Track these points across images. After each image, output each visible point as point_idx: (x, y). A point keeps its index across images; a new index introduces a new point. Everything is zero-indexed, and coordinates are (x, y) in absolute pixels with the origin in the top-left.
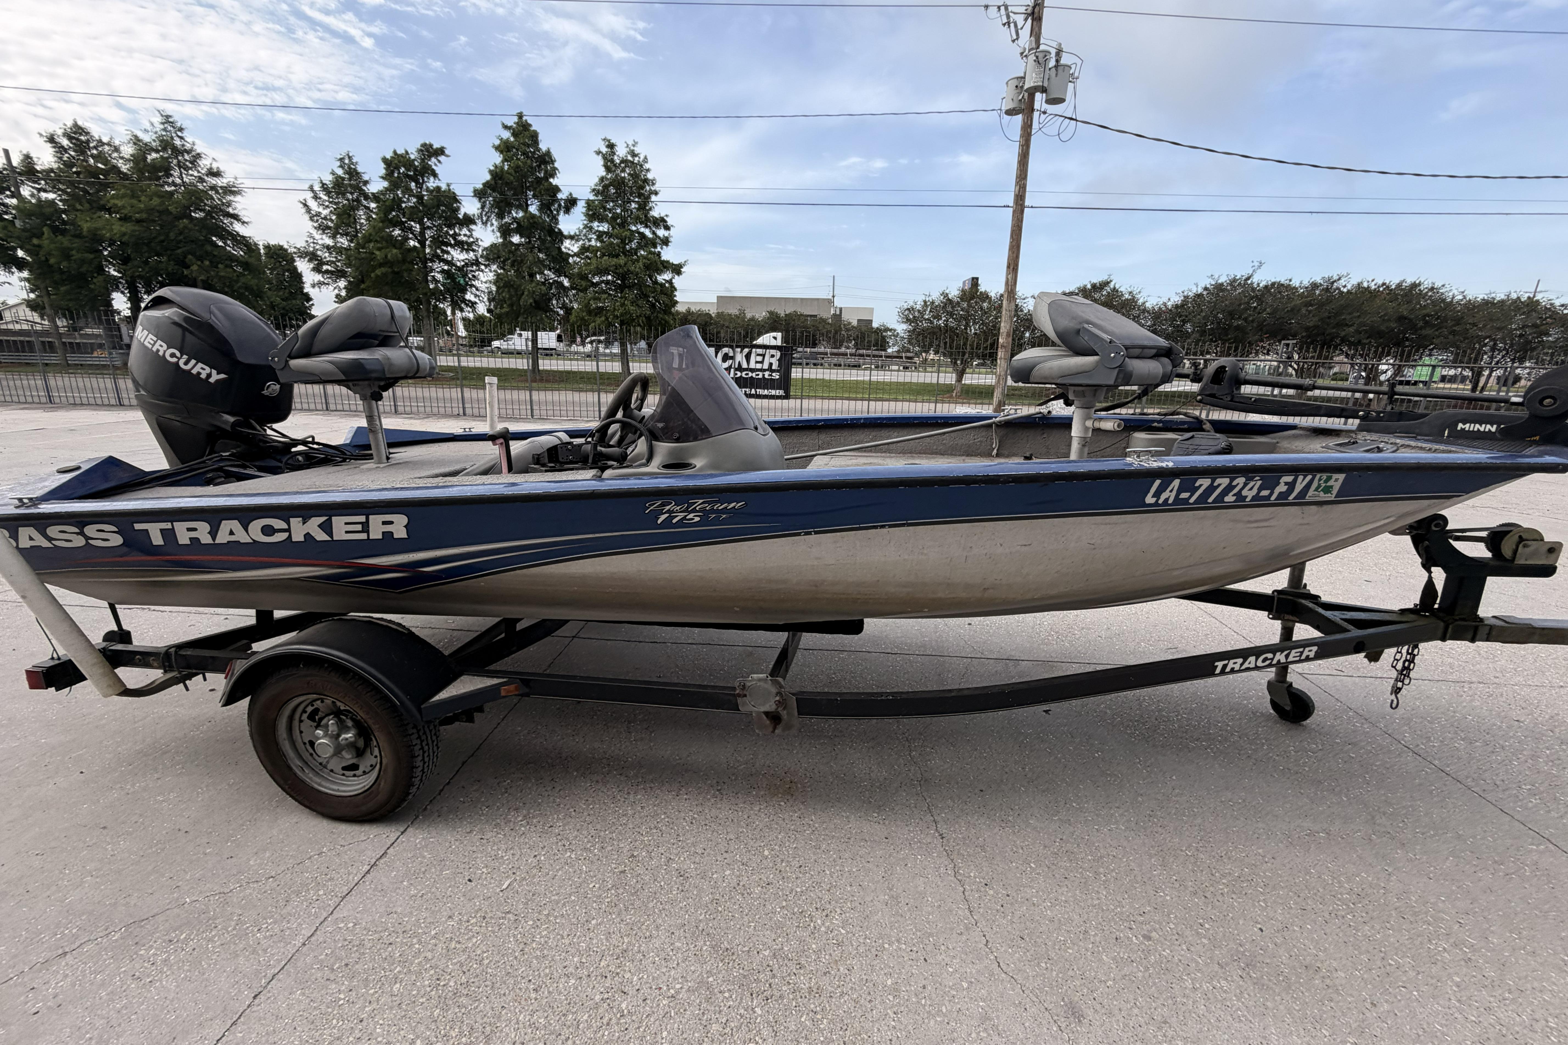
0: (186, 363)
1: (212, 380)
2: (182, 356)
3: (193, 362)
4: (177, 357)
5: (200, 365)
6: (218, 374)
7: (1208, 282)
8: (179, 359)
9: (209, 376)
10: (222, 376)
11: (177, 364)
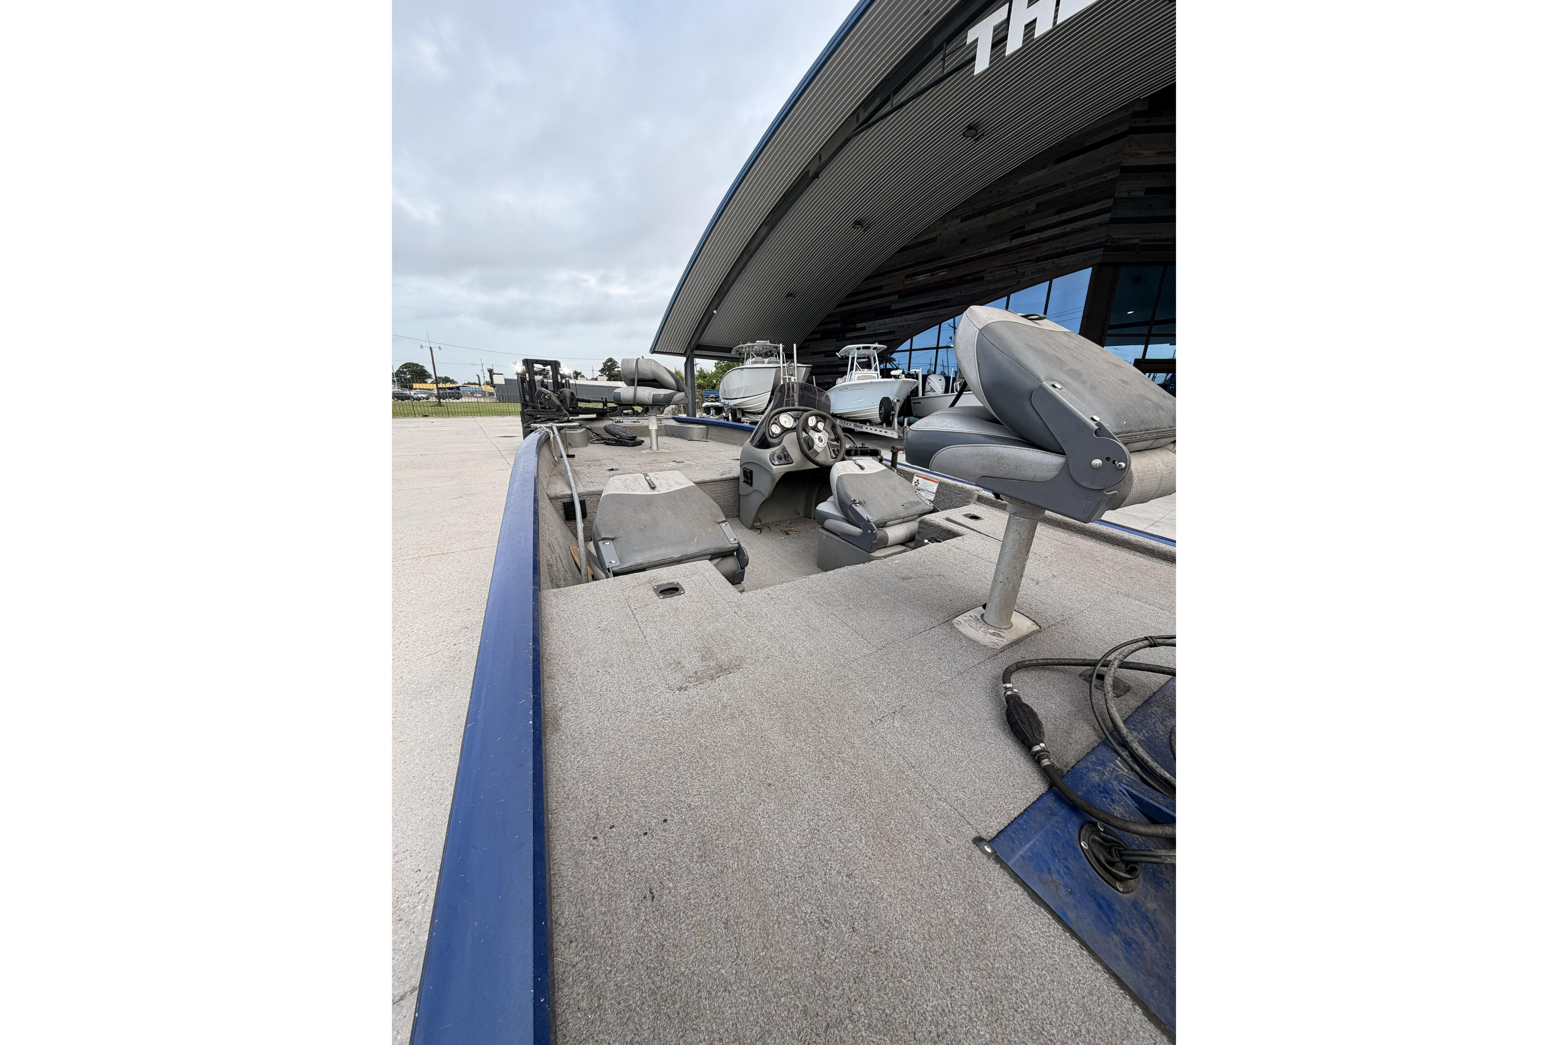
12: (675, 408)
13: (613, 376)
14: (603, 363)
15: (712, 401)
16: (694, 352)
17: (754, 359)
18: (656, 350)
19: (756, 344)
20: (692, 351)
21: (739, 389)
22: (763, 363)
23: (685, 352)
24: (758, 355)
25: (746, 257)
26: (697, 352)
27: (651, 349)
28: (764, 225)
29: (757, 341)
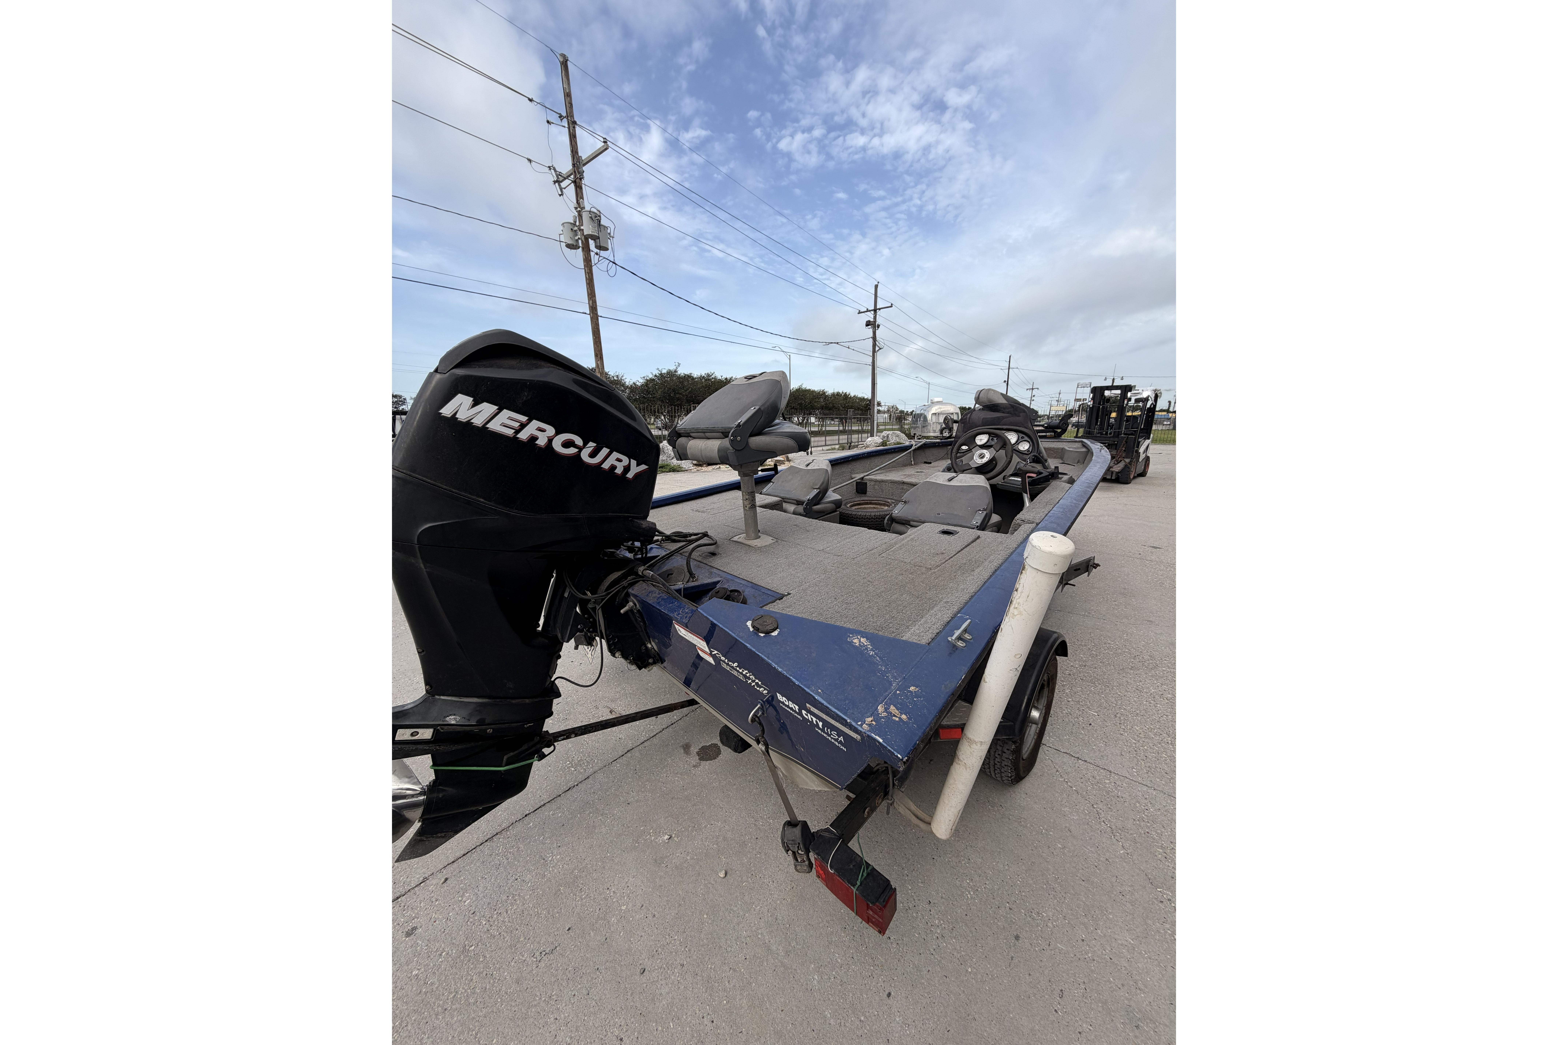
0: (593, 455)
1: (630, 475)
2: (585, 444)
3: (605, 451)
4: (575, 446)
5: (615, 455)
6: (638, 465)
7: (657, 373)
8: (580, 449)
9: (627, 469)
10: (643, 467)
11: (578, 456)
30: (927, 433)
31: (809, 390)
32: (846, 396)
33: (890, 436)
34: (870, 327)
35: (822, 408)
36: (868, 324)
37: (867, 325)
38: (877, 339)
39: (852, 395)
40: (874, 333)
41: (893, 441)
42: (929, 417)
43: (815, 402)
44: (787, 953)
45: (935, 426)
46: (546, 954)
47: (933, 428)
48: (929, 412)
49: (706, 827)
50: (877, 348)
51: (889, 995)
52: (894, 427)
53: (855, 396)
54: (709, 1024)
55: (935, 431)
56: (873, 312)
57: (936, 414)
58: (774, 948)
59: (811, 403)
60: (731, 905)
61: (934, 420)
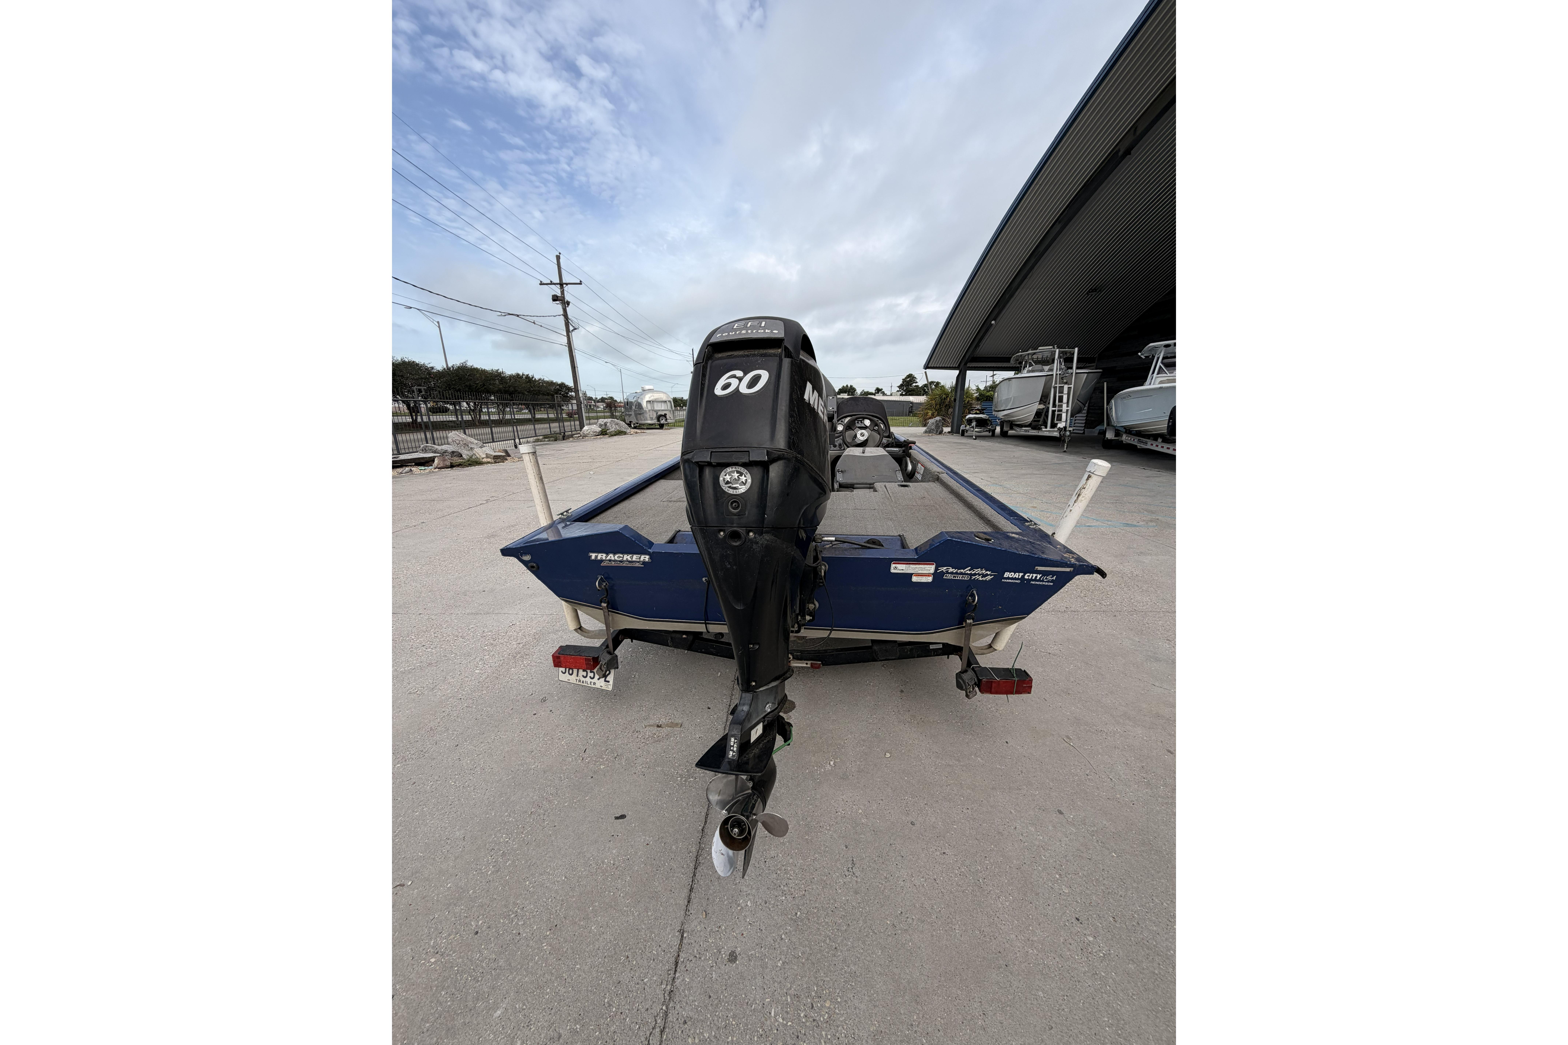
12: (940, 420)
13: (910, 391)
14: (903, 379)
15: (976, 413)
16: (968, 365)
17: (1030, 368)
18: (929, 366)
19: (1038, 351)
20: (966, 364)
21: (1008, 400)
22: (1042, 371)
23: (959, 365)
24: (1037, 362)
25: (1033, 261)
26: (969, 365)
27: (925, 365)
28: (1057, 223)
29: (1040, 348)
30: (644, 420)
31: (476, 370)
32: (529, 380)
33: (608, 424)
34: (558, 302)
35: (499, 391)
36: (555, 298)
37: (554, 300)
38: (570, 317)
39: (537, 377)
40: (565, 310)
41: (613, 429)
42: (644, 404)
43: (490, 384)
44: (959, 761)
45: (651, 414)
46: (852, 868)
47: (649, 415)
48: (642, 399)
49: (844, 743)
50: (571, 328)
51: (1007, 742)
52: (605, 414)
53: (539, 380)
54: (968, 811)
55: (652, 419)
56: (558, 286)
57: (650, 401)
58: (951, 763)
59: (484, 385)
60: (910, 764)
61: (649, 408)
